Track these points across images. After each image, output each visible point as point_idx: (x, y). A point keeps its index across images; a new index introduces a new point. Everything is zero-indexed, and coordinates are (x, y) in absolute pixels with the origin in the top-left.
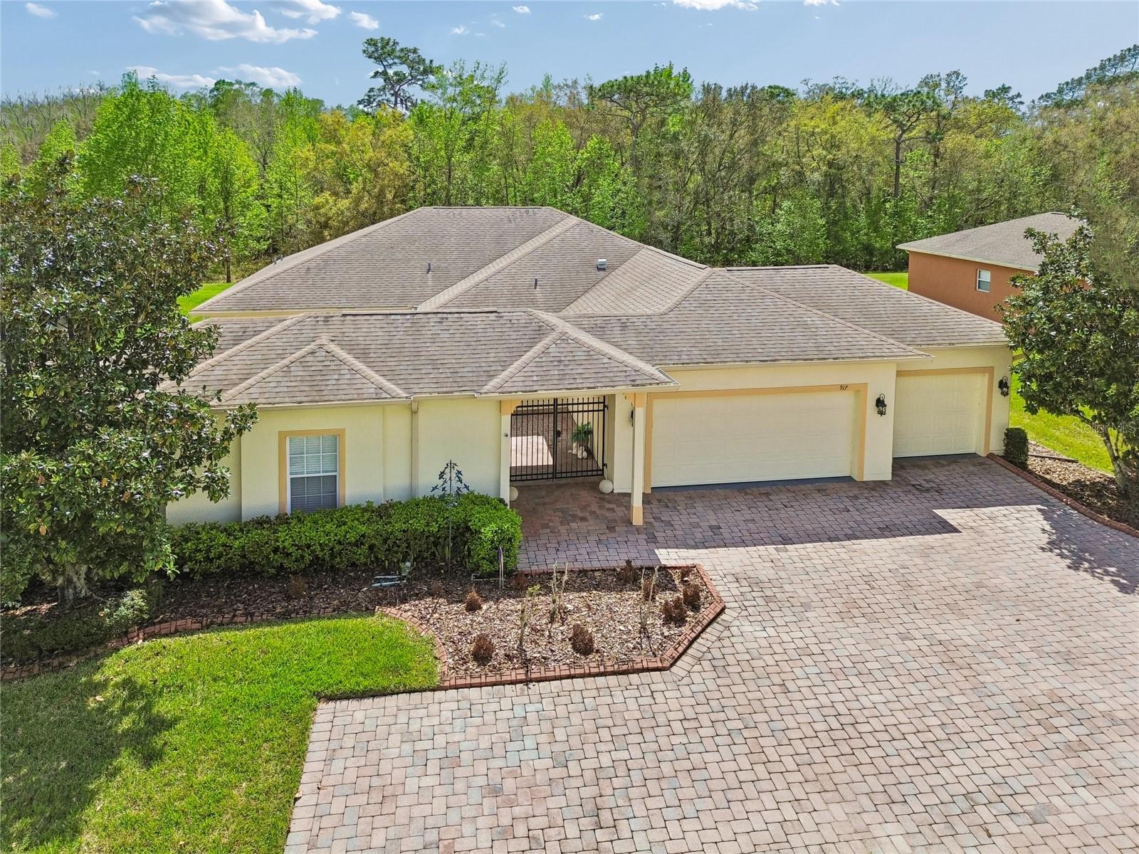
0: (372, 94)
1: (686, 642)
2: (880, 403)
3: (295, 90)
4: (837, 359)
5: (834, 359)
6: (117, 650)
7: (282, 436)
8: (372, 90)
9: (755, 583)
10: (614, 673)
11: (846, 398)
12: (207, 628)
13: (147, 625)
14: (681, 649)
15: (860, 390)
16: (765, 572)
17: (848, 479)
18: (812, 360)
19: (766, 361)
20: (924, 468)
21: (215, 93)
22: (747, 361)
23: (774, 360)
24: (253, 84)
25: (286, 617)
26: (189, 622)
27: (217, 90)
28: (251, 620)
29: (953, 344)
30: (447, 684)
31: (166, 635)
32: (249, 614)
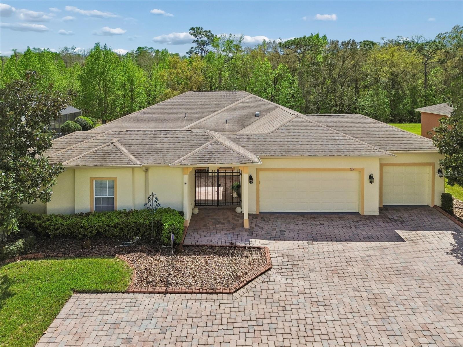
0: (192, 49)
1: (245, 282)
2: (371, 177)
3: (165, 50)
4: (346, 155)
5: (345, 155)
6: (9, 263)
7: (92, 179)
8: (192, 48)
9: (291, 258)
10: (206, 293)
11: (354, 175)
12: (45, 258)
13: (23, 254)
14: (241, 285)
15: (361, 171)
16: (298, 253)
17: (356, 214)
18: (334, 155)
19: (311, 155)
20: (399, 210)
21: (138, 52)
22: (302, 155)
23: (315, 155)
24: (152, 48)
25: (79, 256)
26: (40, 255)
27: (138, 51)
28: (65, 256)
29: (411, 151)
30: (130, 290)
31: (30, 259)
32: (64, 253)
